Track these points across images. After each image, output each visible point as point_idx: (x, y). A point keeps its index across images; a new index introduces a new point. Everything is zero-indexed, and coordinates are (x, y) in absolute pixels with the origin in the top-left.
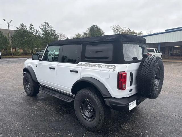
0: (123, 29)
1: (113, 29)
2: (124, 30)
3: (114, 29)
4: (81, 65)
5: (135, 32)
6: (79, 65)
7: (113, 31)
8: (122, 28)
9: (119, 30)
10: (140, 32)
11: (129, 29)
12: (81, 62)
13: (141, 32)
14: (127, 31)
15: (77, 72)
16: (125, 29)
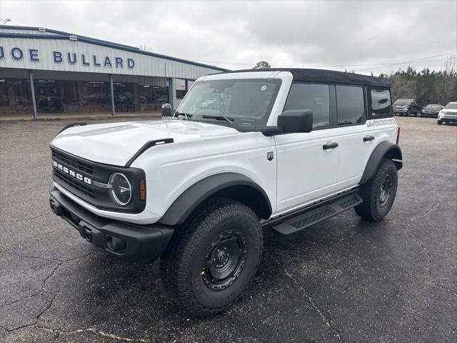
15: (372, 139)
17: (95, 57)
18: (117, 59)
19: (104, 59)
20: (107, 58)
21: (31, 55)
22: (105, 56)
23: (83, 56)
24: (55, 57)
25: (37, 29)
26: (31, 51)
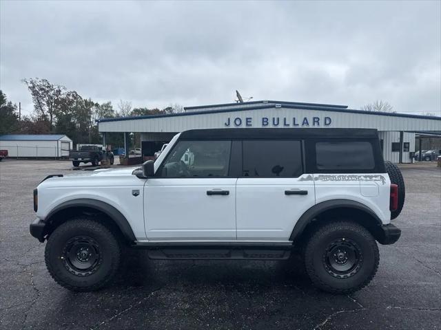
0: (60, 91)
1: (29, 87)
2: (61, 93)
3: (34, 87)
4: (309, 178)
5: (95, 103)
6: (302, 179)
7: (31, 92)
8: (56, 88)
9: (48, 91)
10: (106, 102)
11: (75, 92)
12: (308, 175)
13: (108, 104)
14: (71, 98)
15: (305, 193)
16: (63, 91)
17: (294, 119)
18: (314, 118)
19: (303, 119)
20: (305, 119)
21: (247, 122)
22: (304, 117)
23: (285, 119)
24: (263, 121)
25: (262, 102)
26: (247, 119)
